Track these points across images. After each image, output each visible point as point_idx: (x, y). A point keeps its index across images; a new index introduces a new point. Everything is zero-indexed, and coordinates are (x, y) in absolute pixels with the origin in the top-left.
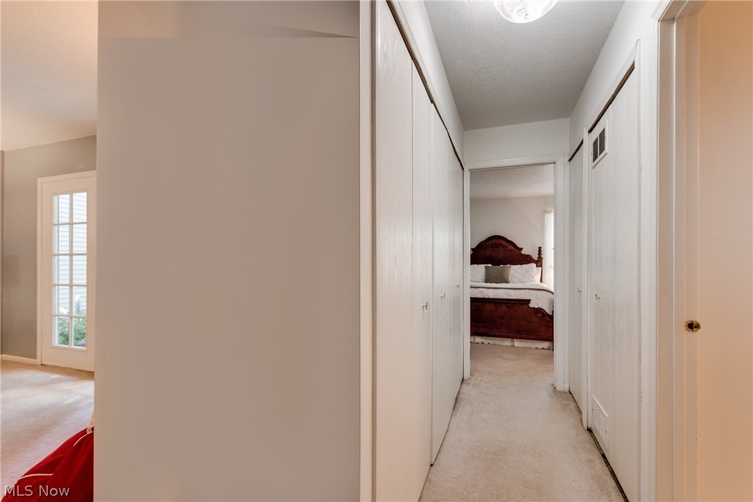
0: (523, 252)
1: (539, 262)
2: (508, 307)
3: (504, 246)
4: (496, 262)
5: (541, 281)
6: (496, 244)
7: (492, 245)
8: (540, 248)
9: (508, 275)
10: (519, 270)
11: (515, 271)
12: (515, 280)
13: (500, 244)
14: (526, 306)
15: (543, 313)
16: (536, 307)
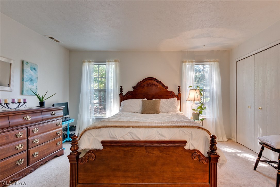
0: (168, 90)
1: (179, 97)
2: (161, 151)
3: (155, 85)
4: (150, 97)
5: (180, 110)
6: (150, 83)
7: (148, 84)
8: (179, 87)
9: (159, 107)
10: (166, 103)
11: (163, 103)
12: (163, 110)
13: (153, 84)
14: (181, 149)
15: (199, 157)
16: (192, 148)
